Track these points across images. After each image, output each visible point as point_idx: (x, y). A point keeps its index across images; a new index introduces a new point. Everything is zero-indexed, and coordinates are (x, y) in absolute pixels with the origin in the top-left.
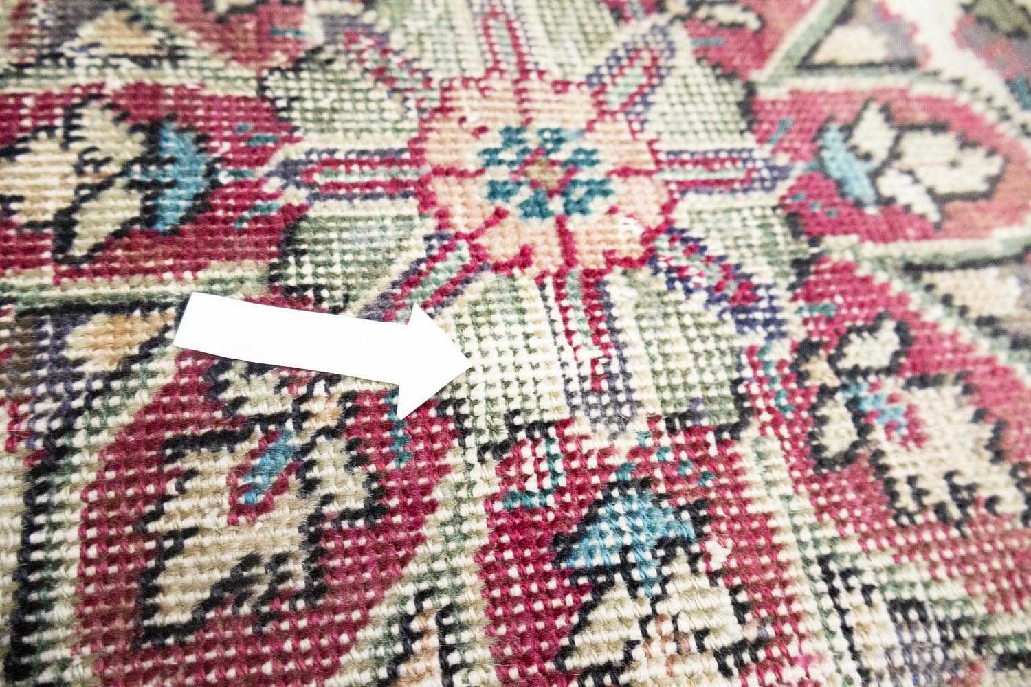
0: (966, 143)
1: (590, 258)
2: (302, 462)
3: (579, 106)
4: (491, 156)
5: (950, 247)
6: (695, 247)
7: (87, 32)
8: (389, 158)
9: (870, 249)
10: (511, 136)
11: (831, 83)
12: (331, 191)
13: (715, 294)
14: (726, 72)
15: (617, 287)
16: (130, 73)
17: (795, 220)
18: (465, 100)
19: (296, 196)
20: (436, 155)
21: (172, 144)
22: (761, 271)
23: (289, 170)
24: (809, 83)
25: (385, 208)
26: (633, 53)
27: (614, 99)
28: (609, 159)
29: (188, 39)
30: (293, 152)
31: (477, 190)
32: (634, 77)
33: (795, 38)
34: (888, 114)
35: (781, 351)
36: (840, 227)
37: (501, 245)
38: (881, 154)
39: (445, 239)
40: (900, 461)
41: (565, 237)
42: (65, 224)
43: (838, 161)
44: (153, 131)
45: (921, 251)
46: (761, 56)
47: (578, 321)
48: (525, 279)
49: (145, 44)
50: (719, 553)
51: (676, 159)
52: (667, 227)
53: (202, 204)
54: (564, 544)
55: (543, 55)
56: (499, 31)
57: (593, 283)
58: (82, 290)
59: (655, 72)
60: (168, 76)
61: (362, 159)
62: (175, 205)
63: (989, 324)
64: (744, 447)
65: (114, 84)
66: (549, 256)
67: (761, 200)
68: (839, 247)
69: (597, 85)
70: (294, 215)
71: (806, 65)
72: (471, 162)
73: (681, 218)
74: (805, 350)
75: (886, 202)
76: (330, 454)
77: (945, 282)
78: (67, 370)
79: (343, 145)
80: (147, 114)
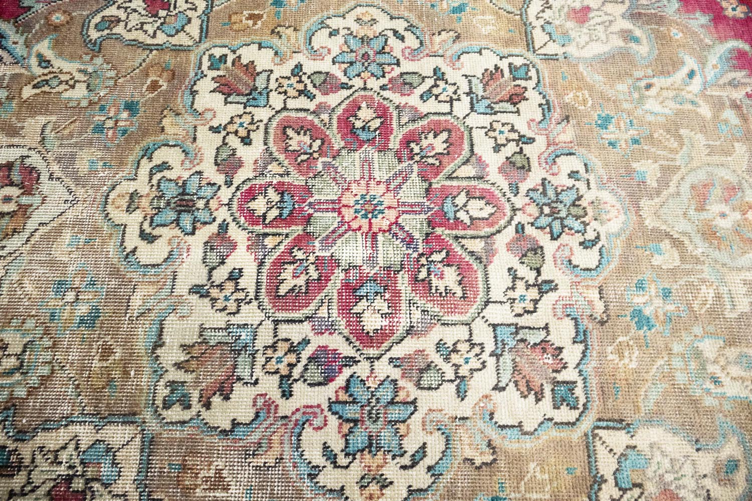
0: (487, 203)
1: (375, 229)
2: (306, 269)
3: (382, 188)
4: (357, 202)
5: (470, 232)
6: (402, 228)
7: (270, 167)
8: (333, 202)
9: (447, 232)
10: (363, 196)
11: (455, 183)
12: (319, 210)
13: (403, 240)
14: (424, 178)
15: (380, 237)
16: (279, 179)
17: (430, 223)
18: (354, 187)
19: (311, 211)
20: (344, 202)
21: (286, 198)
22: (417, 235)
23: (310, 204)
24: (448, 183)
25: (330, 214)
26: (401, 172)
27: (392, 187)
28: (386, 204)
29: (291, 169)
30: (311, 200)
31: (352, 211)
32: (399, 180)
33: (447, 170)
34: (468, 193)
35: (415, 255)
36: (440, 225)
37: (355, 225)
38: (461, 205)
39: (342, 223)
40: (435, 282)
41: (370, 224)
42: (264, 216)
43: (448, 207)
44: (282, 194)
45: (460, 233)
46: (437, 174)
47: (369, 244)
48: (359, 233)
49: (281, 171)
50: (387, 296)
51: (404, 204)
52: (396, 223)
53: (291, 212)
54: (355, 290)
55: (377, 175)
56: (366, 167)
57: (374, 236)
58: (267, 230)
59: (405, 179)
60: (286, 179)
61: (327, 202)
62: (286, 212)
63: (472, 253)
64: (399, 276)
65: (275, 182)
66: (365, 228)
67: (423, 216)
68: (439, 231)
69: (388, 182)
70: (310, 216)
71: (450, 178)
72: (352, 203)
73: (400, 220)
74: (421, 255)
75: (456, 219)
76: (312, 268)
77: (464, 242)
78: (264, 247)
79: (323, 198)
80: (281, 190)
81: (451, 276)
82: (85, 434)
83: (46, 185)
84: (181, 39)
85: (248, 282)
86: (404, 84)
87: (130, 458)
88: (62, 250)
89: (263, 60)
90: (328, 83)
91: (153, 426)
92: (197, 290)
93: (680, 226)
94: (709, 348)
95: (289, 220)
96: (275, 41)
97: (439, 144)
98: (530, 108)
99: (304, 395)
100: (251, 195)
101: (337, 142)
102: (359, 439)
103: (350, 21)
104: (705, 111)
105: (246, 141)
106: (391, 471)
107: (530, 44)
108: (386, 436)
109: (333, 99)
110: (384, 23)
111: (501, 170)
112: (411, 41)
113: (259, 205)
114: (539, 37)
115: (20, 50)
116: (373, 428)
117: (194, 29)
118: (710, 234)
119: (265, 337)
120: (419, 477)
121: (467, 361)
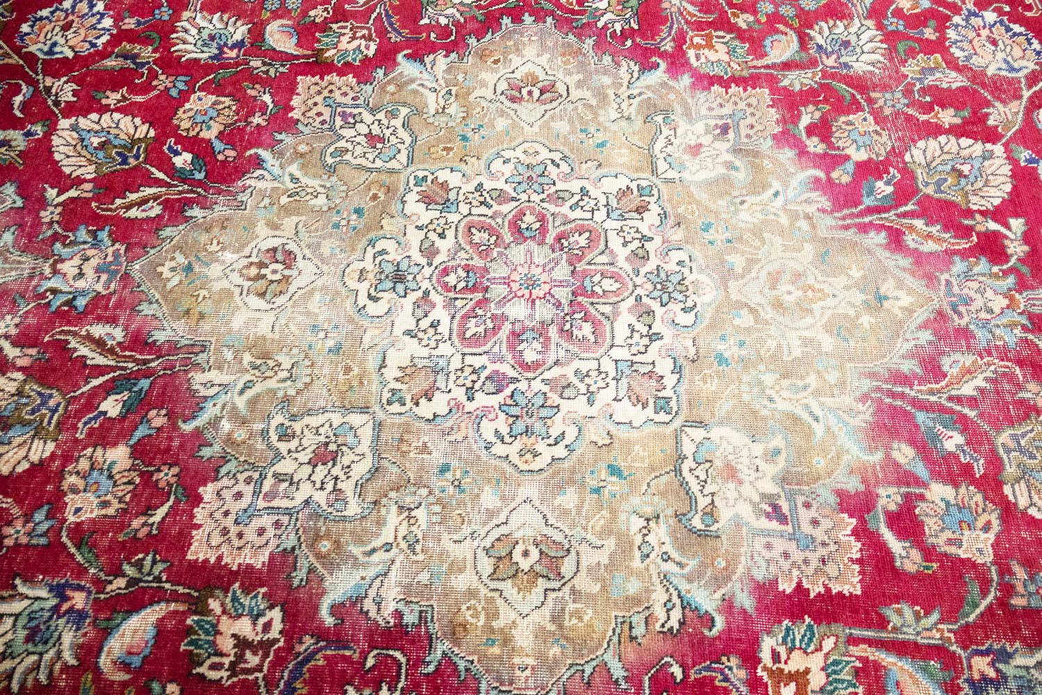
0: (616, 281)
1: (534, 296)
2: (485, 321)
3: (540, 269)
4: (521, 279)
5: (602, 300)
6: (553, 296)
7: (459, 254)
8: (504, 278)
9: (586, 299)
10: (526, 275)
11: (593, 267)
12: (494, 283)
13: (554, 304)
14: (571, 264)
15: (537, 302)
16: (465, 262)
17: (574, 293)
18: (520, 269)
19: (488, 284)
20: (512, 278)
21: (471, 274)
22: (563, 301)
23: (488, 279)
24: (588, 267)
25: (502, 286)
26: (554, 259)
27: (547, 269)
28: (542, 280)
29: (474, 256)
30: (489, 276)
31: (518, 284)
32: (553, 264)
33: (588, 258)
34: (602, 274)
35: (562, 314)
36: (581, 295)
37: (519, 294)
38: (596, 281)
39: (511, 292)
40: (575, 332)
41: (531, 293)
42: (455, 287)
43: (587, 283)
44: (468, 272)
45: (595, 300)
46: (580, 261)
47: (529, 306)
48: (522, 299)
49: (467, 256)
50: (541, 340)
51: (555, 281)
52: (549, 293)
53: (474, 284)
54: (519, 336)
55: (536, 260)
56: (529, 255)
57: (533, 302)
58: (457, 296)
59: (557, 264)
60: (471, 262)
61: (500, 278)
62: (470, 284)
63: (603, 314)
64: (550, 327)
65: (463, 264)
66: (527, 296)
67: (569, 289)
68: (580, 299)
69: (544, 266)
70: (488, 287)
71: (589, 263)
72: (518, 279)
73: (552, 292)
74: (567, 314)
75: (592, 291)
76: (489, 321)
77: (597, 306)
78: (455, 306)
79: (497, 275)
80: (467, 269)
81: (587, 329)
82: (336, 419)
83: (300, 263)
84: (393, 164)
85: (444, 328)
86: (558, 198)
87: (366, 434)
88: (315, 304)
89: (454, 180)
90: (502, 197)
91: (381, 415)
92: (408, 333)
93: (755, 299)
94: (769, 379)
95: (474, 289)
96: (463, 166)
97: (583, 241)
98: (652, 217)
99: (481, 400)
100: (446, 272)
101: (508, 238)
102: (520, 426)
103: (519, 153)
104: (784, 220)
105: (442, 236)
106: (541, 447)
107: (654, 171)
108: (538, 427)
109: (505, 208)
110: (544, 154)
111: (627, 259)
112: (565, 167)
113: (451, 279)
114: (662, 166)
115: (277, 171)
116: (529, 421)
117: (403, 157)
118: (778, 305)
119: (456, 363)
120: (560, 451)
121: (595, 382)
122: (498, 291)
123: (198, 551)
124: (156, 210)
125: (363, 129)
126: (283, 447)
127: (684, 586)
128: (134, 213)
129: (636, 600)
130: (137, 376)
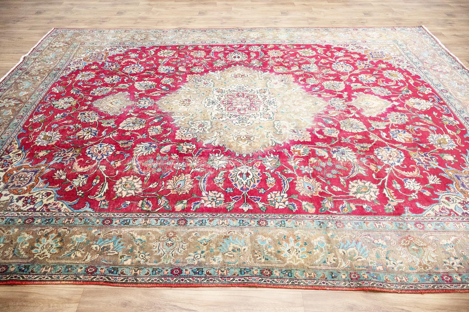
0: (260, 102)
4: (239, 102)
5: (257, 105)
7: (226, 99)
9: (253, 105)
13: (247, 106)
14: (250, 100)
17: (251, 104)
20: (237, 102)
22: (249, 105)
28: (244, 102)
30: (232, 102)
34: (257, 101)
35: (249, 107)
37: (239, 104)
38: (255, 102)
39: (237, 104)
40: (251, 109)
46: (252, 100)
49: (228, 99)
50: (244, 110)
51: (247, 102)
54: (240, 110)
56: (241, 99)
57: (242, 105)
59: (247, 100)
61: (235, 102)
63: (257, 107)
64: (246, 109)
69: (244, 100)
70: (232, 104)
71: (254, 100)
73: (246, 104)
75: (255, 104)
76: (233, 108)
78: (226, 106)
80: (228, 101)
81: (254, 109)
82: (203, 121)
83: (192, 101)
84: (210, 87)
85: (224, 109)
86: (246, 91)
87: (209, 123)
88: (196, 106)
89: (224, 89)
90: (234, 91)
91: (212, 121)
92: (216, 110)
93: (289, 104)
94: (292, 115)
95: (230, 104)
96: (225, 87)
97: (252, 97)
98: (267, 93)
99: (232, 118)
100: (223, 102)
101: (236, 97)
102: (241, 122)
103: (238, 85)
104: (296, 93)
105: (222, 97)
106: (245, 124)
107: (267, 87)
108: (245, 121)
109: (235, 93)
110: (243, 85)
111: (262, 99)
112: (247, 86)
113: (225, 103)
114: (269, 86)
115: (184, 88)
116: (243, 121)
117: (212, 86)
118: (294, 105)
119: (227, 114)
120: (249, 124)
121: (256, 115)
122: (234, 104)
123: (177, 138)
124: (159, 95)
125: (203, 82)
126: (192, 125)
127: (275, 141)
128: (154, 95)
129: (266, 143)
130: (160, 117)
